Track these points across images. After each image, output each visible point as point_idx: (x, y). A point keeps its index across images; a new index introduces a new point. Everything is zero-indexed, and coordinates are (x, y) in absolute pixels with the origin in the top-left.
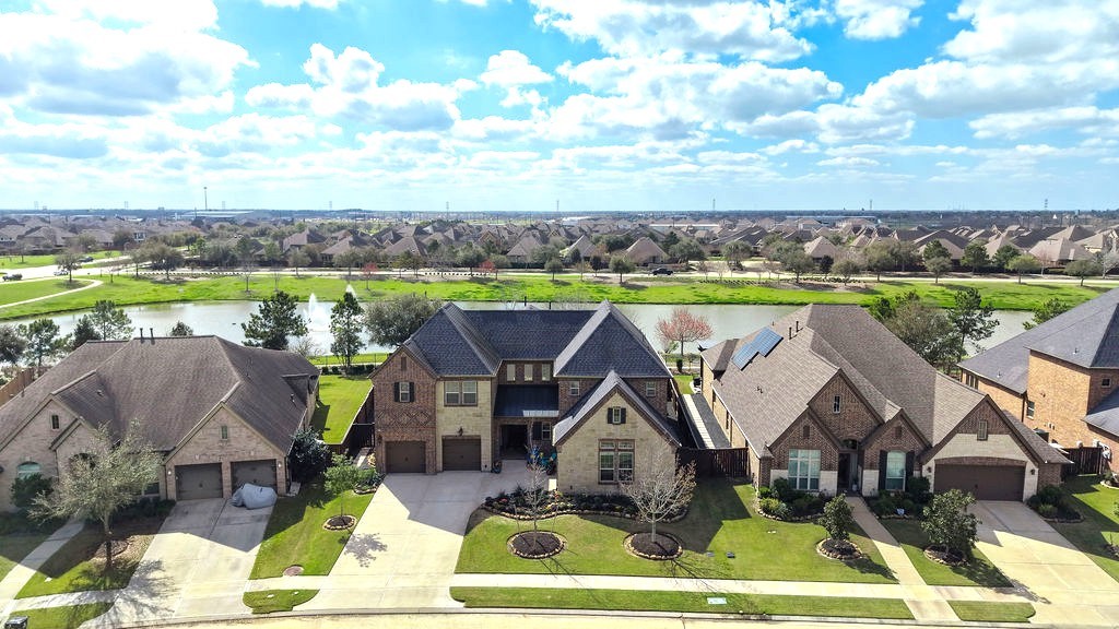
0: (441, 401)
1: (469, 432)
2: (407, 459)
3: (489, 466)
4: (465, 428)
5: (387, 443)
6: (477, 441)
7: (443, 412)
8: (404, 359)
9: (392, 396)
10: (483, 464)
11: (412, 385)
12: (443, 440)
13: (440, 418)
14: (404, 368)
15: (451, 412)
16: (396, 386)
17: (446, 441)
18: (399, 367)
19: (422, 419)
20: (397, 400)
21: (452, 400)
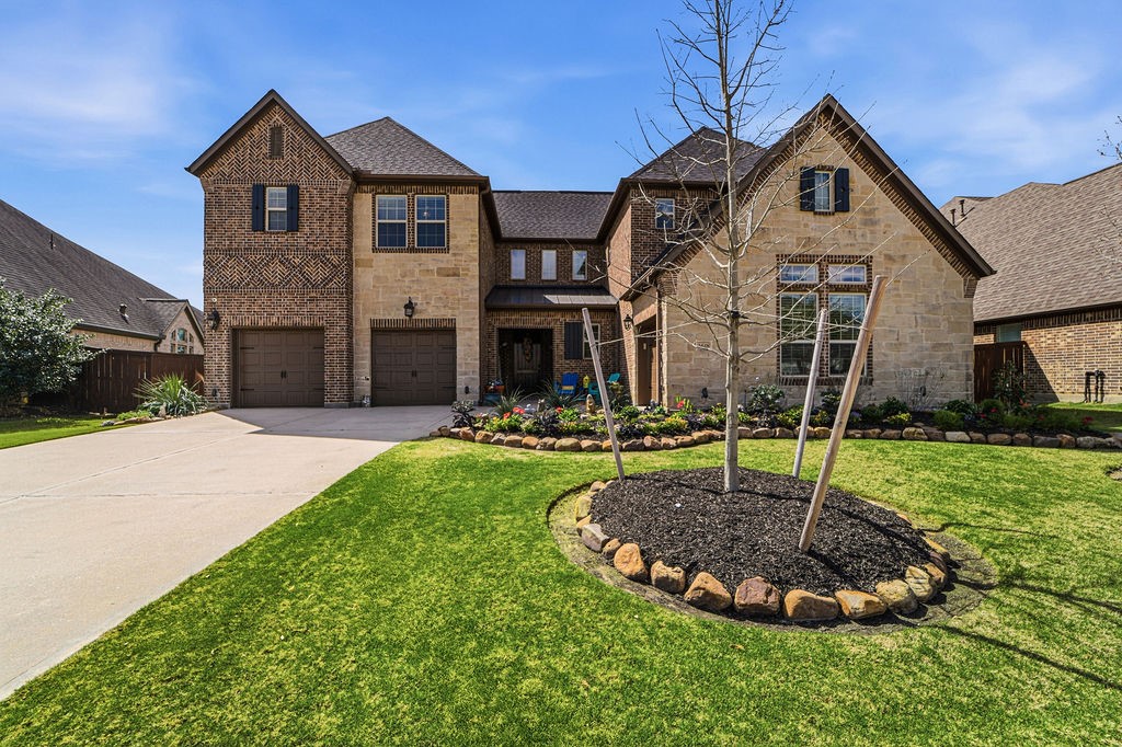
0: (365, 239)
1: (429, 312)
2: (284, 375)
3: (475, 387)
4: (418, 300)
5: (236, 332)
6: (447, 331)
7: (369, 264)
8: (277, 131)
9: (248, 219)
10: (460, 387)
11: (294, 193)
12: (373, 330)
13: (364, 278)
14: (276, 151)
15: (388, 262)
16: (259, 192)
17: (379, 331)
18: (266, 150)
19: (317, 273)
20: (258, 225)
21: (390, 238)
